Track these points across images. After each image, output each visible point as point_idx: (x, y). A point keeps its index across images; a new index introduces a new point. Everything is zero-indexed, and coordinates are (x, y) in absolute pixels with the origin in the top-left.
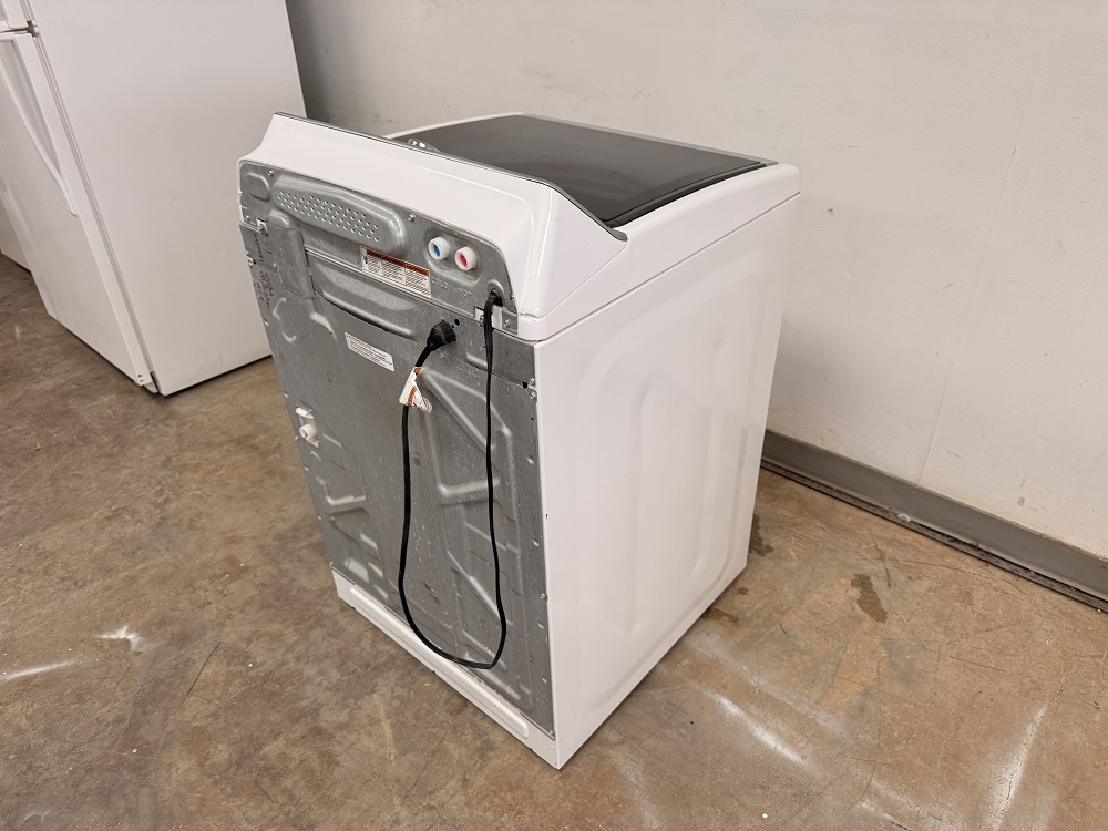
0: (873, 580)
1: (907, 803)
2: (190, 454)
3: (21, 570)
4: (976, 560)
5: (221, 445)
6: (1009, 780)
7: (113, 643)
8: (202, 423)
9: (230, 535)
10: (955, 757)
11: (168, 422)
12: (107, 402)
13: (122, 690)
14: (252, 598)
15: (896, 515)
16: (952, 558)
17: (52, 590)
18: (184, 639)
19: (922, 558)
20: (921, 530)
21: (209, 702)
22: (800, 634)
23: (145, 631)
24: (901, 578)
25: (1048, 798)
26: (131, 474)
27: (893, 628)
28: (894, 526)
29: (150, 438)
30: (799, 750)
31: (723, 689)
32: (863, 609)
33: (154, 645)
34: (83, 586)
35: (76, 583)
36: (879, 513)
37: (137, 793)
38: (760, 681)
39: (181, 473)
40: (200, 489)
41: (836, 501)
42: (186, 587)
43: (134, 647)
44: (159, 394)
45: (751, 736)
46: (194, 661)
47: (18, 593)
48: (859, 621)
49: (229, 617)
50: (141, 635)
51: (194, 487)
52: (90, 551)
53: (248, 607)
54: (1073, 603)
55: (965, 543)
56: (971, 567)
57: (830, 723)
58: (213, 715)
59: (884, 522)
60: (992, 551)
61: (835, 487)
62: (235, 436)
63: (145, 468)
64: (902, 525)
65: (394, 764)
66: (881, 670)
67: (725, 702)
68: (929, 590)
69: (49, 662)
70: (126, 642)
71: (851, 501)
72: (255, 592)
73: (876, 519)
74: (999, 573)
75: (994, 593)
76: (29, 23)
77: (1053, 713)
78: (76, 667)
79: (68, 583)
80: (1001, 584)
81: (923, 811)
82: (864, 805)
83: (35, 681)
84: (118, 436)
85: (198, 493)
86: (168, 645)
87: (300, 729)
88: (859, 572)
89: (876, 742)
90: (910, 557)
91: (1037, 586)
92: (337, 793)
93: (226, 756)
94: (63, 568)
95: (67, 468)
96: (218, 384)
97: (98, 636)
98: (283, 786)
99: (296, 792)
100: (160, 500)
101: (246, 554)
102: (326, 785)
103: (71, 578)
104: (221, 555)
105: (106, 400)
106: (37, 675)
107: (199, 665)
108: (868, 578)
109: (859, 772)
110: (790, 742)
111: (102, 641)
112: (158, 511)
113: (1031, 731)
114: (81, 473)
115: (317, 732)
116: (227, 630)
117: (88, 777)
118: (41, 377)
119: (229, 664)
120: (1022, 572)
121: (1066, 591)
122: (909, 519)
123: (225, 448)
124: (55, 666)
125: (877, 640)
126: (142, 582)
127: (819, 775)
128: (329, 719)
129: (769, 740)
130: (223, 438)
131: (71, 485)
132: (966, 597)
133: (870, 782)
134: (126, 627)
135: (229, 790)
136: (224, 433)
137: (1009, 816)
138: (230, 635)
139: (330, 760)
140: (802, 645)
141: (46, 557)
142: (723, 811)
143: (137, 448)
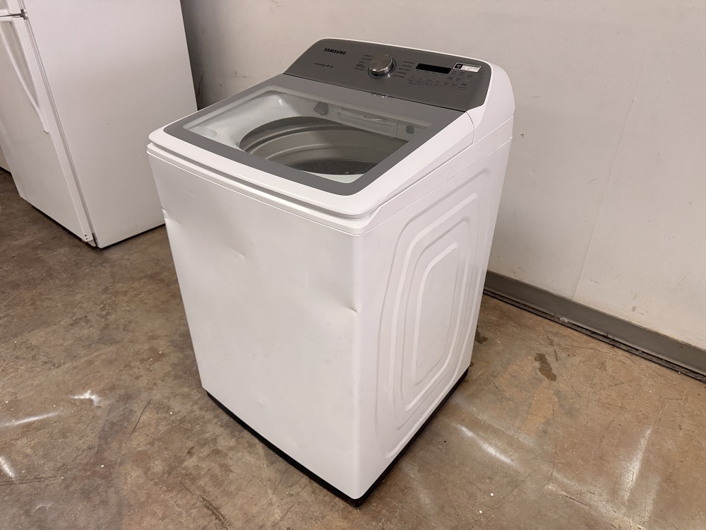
0: (547, 356)
1: (574, 485)
2: (120, 285)
3: (17, 358)
4: (607, 345)
5: (140, 279)
6: (632, 471)
7: (82, 401)
8: (126, 265)
9: (151, 334)
10: (601, 458)
11: (104, 265)
12: (63, 252)
13: (91, 430)
14: (169, 372)
15: (559, 319)
16: (594, 343)
17: (39, 369)
18: (127, 398)
19: (575, 344)
20: (574, 327)
21: (148, 435)
22: (505, 388)
23: (101, 393)
24: (563, 355)
25: (655, 480)
26: (83, 297)
27: (560, 384)
28: (558, 325)
29: (93, 275)
30: (510, 456)
31: (462, 422)
32: (543, 374)
33: (108, 402)
34: (59, 366)
35: (54, 365)
36: (548, 317)
37: (106, 492)
38: (484, 417)
39: (115, 297)
40: (129, 306)
41: (522, 311)
42: (125, 366)
43: (96, 404)
44: (97, 247)
45: (481, 449)
46: (135, 412)
47: (17, 371)
48: (541, 381)
49: (155, 384)
50: (100, 396)
51: (125, 305)
52: (61, 345)
53: (166, 378)
54: (664, 369)
55: (600, 335)
56: (605, 348)
57: (527, 440)
58: (150, 444)
59: (552, 323)
60: (616, 339)
61: (522, 302)
62: (149, 273)
63: (92, 293)
64: (563, 324)
65: (266, 470)
66: (555, 409)
67: (464, 429)
68: (580, 362)
69: (41, 413)
70: (91, 401)
71: (532, 310)
72: (170, 369)
73: (547, 321)
74: (620, 352)
75: (618, 363)
76: (22, 11)
77: (656, 432)
78: (59, 416)
79: (49, 365)
80: (622, 358)
81: (584, 489)
82: (550, 487)
83: (34, 425)
84: (72, 274)
85: (128, 308)
86: (117, 402)
87: (206, 451)
88: (539, 353)
89: (554, 451)
90: (568, 343)
91: (642, 359)
92: (233, 488)
93: (161, 468)
94: (44, 356)
95: (41, 294)
96: (133, 241)
97: (72, 397)
98: (199, 484)
99: (207, 488)
100: (104, 313)
101: (162, 345)
102: (226, 483)
103: (50, 362)
104: (146, 347)
105: (62, 251)
106: (35, 422)
107: (139, 413)
108: (544, 356)
109: (545, 468)
110: (504, 452)
111: (75, 400)
112: (103, 320)
113: (643, 443)
114: (50, 296)
115: (217, 452)
116: (155, 392)
117: (74, 482)
118: (18, 237)
119: (157, 413)
120: (634, 351)
121: (660, 362)
122: (567, 321)
123: (142, 281)
124: (45, 416)
125: (551, 392)
126: (97, 363)
127: (522, 470)
128: (223, 444)
129: (492, 451)
130: (141, 275)
131: (45, 304)
132: (603, 366)
133: (552, 474)
134: (89, 391)
135: (165, 488)
136: (141, 272)
137: (633, 491)
138: (157, 396)
139: (226, 469)
140: (507, 395)
141: (33, 349)
142: (467, 492)
143: (86, 281)
